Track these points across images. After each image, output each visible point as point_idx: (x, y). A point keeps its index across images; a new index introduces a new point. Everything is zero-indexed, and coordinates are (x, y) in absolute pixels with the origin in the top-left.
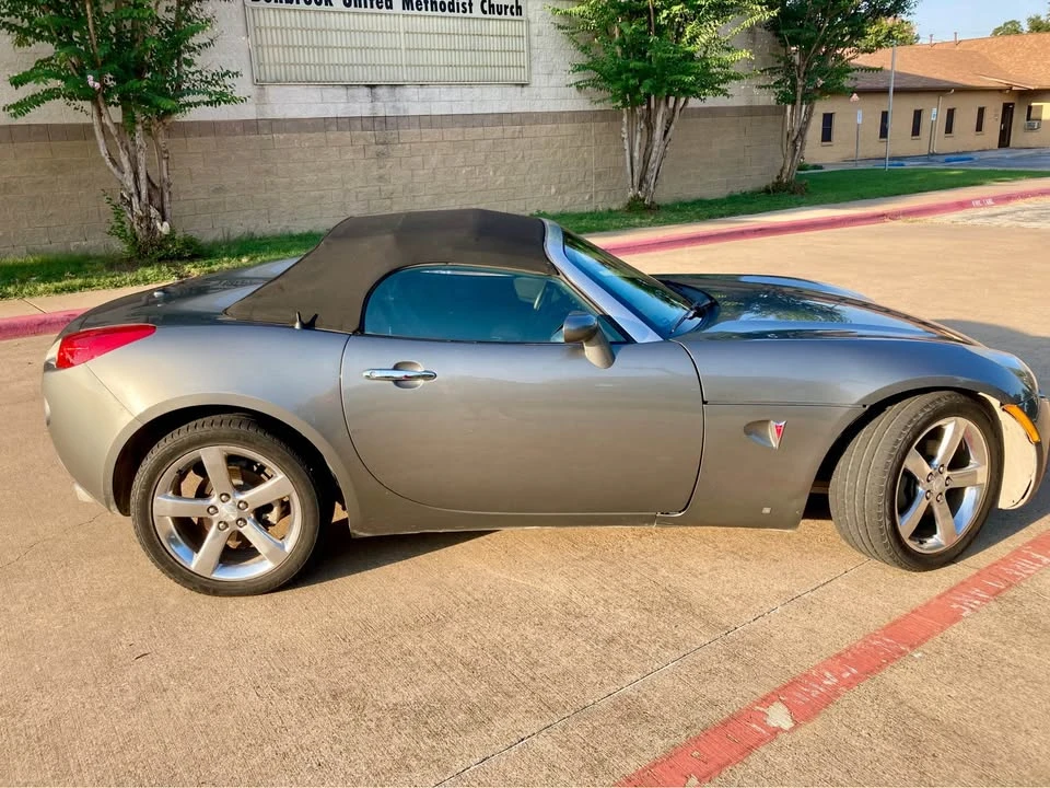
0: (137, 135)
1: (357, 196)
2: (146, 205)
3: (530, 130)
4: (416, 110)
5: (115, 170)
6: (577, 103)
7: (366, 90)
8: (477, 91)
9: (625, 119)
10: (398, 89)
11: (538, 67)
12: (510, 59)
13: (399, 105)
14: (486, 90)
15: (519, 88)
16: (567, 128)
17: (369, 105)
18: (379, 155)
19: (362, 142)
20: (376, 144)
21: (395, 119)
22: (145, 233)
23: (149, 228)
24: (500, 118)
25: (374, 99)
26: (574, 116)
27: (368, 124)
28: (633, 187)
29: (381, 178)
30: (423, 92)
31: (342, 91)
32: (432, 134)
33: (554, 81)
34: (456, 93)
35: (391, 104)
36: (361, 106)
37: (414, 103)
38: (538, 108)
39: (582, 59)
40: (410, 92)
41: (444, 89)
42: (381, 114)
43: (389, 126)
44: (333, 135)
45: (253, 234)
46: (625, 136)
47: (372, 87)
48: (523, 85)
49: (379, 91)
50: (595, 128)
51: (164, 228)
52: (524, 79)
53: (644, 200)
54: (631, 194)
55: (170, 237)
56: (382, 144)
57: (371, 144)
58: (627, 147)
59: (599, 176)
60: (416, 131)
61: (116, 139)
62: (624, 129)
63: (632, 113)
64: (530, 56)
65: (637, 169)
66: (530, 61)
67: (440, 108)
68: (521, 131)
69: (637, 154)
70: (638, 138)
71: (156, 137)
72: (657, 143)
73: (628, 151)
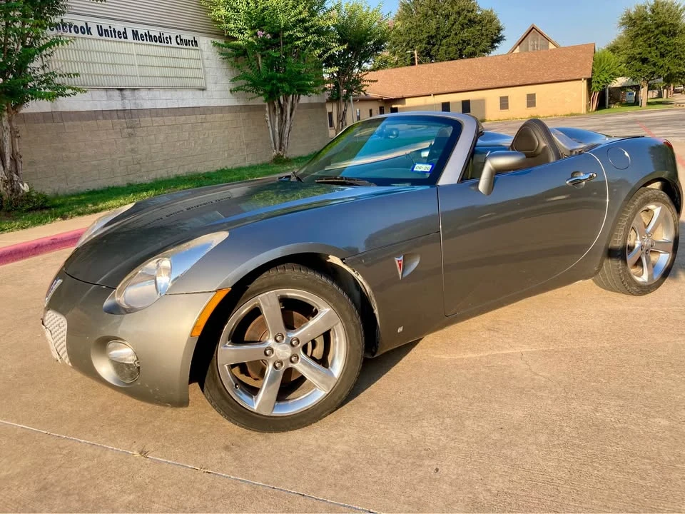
0: (4, 119)
1: (120, 163)
2: (10, 172)
3: (210, 117)
4: (148, 105)
6: (230, 101)
7: (118, 92)
8: (179, 93)
10: (136, 91)
11: (210, 79)
12: (196, 73)
13: (137, 102)
14: (184, 92)
15: (201, 92)
16: (228, 116)
17: (121, 102)
18: (130, 135)
19: (118, 127)
20: (127, 128)
21: (136, 112)
22: (9, 192)
23: (13, 190)
24: (194, 110)
25: (123, 98)
26: (231, 109)
27: (121, 114)
28: (275, 149)
29: (133, 150)
30: (151, 93)
31: (103, 93)
32: (159, 120)
33: (219, 87)
34: (169, 94)
35: (134, 101)
36: (116, 103)
37: (147, 101)
38: (212, 103)
39: (235, 73)
40: (143, 93)
41: (161, 91)
42: (128, 108)
43: (133, 116)
44: (101, 122)
45: (58, 194)
46: (268, 119)
47: (121, 90)
48: (203, 90)
49: (125, 92)
50: (243, 115)
51: (25, 188)
52: (199, 83)
53: (283, 156)
54: (275, 153)
55: (28, 195)
56: (131, 128)
57: (124, 128)
58: (270, 125)
59: (247, 145)
60: (148, 119)
62: (267, 115)
63: (269, 104)
64: (205, 71)
65: (277, 138)
66: (205, 75)
67: (160, 104)
68: (205, 118)
69: (277, 129)
70: (277, 119)
71: (10, 121)
72: (288, 122)
73: (270, 128)
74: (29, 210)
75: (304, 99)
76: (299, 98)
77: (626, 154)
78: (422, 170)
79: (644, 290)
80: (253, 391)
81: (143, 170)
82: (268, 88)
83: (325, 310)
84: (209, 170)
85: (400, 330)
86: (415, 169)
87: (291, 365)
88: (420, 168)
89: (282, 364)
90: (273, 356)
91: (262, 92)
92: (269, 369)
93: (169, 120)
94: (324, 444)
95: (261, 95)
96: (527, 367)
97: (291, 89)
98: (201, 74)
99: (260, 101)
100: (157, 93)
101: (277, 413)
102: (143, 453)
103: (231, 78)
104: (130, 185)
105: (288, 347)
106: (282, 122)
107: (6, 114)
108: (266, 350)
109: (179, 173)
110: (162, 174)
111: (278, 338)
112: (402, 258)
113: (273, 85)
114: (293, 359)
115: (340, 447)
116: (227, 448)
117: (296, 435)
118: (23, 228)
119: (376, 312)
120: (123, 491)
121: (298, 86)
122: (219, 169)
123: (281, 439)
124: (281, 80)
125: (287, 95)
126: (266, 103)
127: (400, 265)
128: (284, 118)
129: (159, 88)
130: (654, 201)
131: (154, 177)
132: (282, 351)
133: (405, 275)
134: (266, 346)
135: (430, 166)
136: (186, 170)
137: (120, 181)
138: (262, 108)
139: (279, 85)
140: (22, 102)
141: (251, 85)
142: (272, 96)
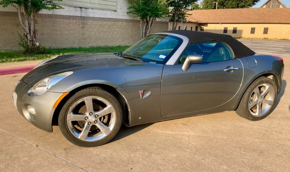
0: (31, 15)
1: (77, 38)
2: (32, 37)
3: (117, 23)
4: (91, 15)
5: (23, 26)
6: (126, 17)
7: (79, 9)
8: (105, 11)
9: (141, 22)
10: (87, 9)
11: (119, 7)
12: (113, 4)
13: (88, 14)
14: (107, 11)
15: (114, 12)
16: (125, 24)
17: (80, 13)
18: (82, 27)
19: (78, 23)
20: (82, 24)
22: (32, 45)
23: (33, 44)
24: (110, 19)
25: (81, 11)
26: (126, 21)
27: (80, 18)
29: (83, 33)
30: (93, 10)
31: (74, 8)
32: (95, 22)
33: (122, 11)
34: (100, 12)
35: (85, 13)
36: (78, 13)
37: (91, 13)
38: (118, 17)
39: (130, 5)
40: (90, 10)
42: (83, 16)
43: (85, 19)
44: (71, 21)
45: (51, 48)
46: (141, 27)
47: (81, 8)
48: (115, 11)
49: (82, 9)
50: (131, 24)
51: (38, 44)
52: (114, 8)
55: (38, 47)
56: (83, 24)
57: (80, 24)
58: (141, 29)
59: (131, 37)
60: (91, 21)
61: (25, 16)
62: (141, 25)
63: (142, 20)
64: (117, 3)
65: (144, 35)
66: (117, 5)
67: (97, 16)
68: (115, 23)
69: (144, 31)
70: (145, 27)
71: (34, 17)
72: (149, 29)
73: (141, 31)
74: (38, 53)
75: (157, 19)
76: (155, 19)
77: (256, 61)
78: (162, 58)
79: (255, 119)
80: (79, 132)
81: (86, 42)
82: (142, 13)
83: (109, 106)
84: (113, 46)
85: (140, 118)
86: (159, 57)
87: (94, 124)
88: (161, 57)
89: (91, 123)
90: (88, 120)
91: (139, 15)
92: (86, 124)
93: (100, 23)
94: (98, 153)
95: (139, 16)
96: (188, 140)
97: (152, 15)
98: (115, 4)
99: (139, 18)
100: (96, 11)
101: (87, 140)
102: (37, 146)
103: (128, 8)
104: (80, 48)
105: (94, 117)
106: (147, 28)
107: (32, 13)
108: (85, 117)
109: (101, 45)
110: (94, 45)
111: (90, 114)
112: (142, 91)
113: (145, 12)
114: (95, 122)
115: (103, 155)
116: (65, 149)
117: (91, 149)
118: (34, 60)
119: (129, 110)
120: (25, 157)
121: (155, 13)
122: (118, 45)
123: (84, 149)
124: (148, 10)
125: (150, 17)
126: (141, 20)
127: (141, 94)
128: (148, 27)
129: (97, 9)
130: (266, 83)
131: (90, 46)
132: (92, 119)
133: (143, 98)
134: (86, 116)
135: (165, 57)
136: (104, 44)
137: (76, 46)
138: (139, 21)
139: (147, 12)
140: (39, 9)
141: (135, 11)
142: (144, 17)
